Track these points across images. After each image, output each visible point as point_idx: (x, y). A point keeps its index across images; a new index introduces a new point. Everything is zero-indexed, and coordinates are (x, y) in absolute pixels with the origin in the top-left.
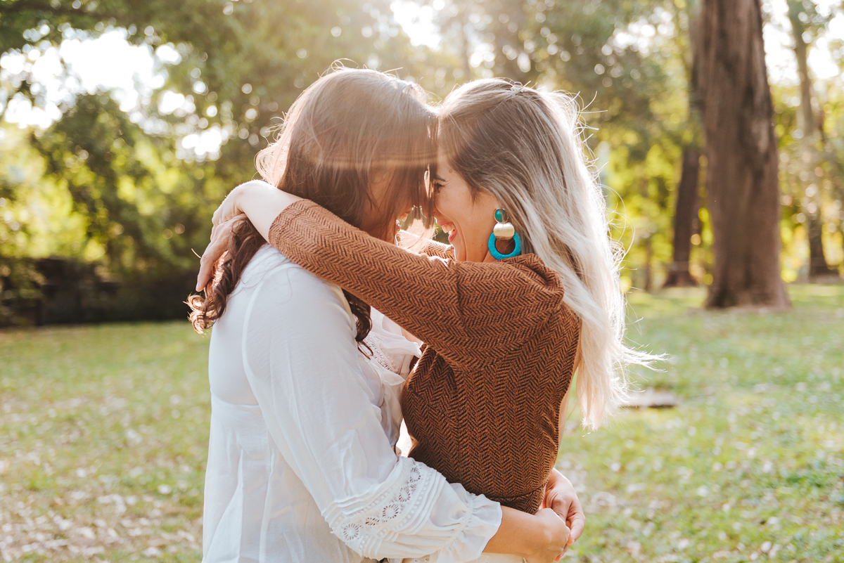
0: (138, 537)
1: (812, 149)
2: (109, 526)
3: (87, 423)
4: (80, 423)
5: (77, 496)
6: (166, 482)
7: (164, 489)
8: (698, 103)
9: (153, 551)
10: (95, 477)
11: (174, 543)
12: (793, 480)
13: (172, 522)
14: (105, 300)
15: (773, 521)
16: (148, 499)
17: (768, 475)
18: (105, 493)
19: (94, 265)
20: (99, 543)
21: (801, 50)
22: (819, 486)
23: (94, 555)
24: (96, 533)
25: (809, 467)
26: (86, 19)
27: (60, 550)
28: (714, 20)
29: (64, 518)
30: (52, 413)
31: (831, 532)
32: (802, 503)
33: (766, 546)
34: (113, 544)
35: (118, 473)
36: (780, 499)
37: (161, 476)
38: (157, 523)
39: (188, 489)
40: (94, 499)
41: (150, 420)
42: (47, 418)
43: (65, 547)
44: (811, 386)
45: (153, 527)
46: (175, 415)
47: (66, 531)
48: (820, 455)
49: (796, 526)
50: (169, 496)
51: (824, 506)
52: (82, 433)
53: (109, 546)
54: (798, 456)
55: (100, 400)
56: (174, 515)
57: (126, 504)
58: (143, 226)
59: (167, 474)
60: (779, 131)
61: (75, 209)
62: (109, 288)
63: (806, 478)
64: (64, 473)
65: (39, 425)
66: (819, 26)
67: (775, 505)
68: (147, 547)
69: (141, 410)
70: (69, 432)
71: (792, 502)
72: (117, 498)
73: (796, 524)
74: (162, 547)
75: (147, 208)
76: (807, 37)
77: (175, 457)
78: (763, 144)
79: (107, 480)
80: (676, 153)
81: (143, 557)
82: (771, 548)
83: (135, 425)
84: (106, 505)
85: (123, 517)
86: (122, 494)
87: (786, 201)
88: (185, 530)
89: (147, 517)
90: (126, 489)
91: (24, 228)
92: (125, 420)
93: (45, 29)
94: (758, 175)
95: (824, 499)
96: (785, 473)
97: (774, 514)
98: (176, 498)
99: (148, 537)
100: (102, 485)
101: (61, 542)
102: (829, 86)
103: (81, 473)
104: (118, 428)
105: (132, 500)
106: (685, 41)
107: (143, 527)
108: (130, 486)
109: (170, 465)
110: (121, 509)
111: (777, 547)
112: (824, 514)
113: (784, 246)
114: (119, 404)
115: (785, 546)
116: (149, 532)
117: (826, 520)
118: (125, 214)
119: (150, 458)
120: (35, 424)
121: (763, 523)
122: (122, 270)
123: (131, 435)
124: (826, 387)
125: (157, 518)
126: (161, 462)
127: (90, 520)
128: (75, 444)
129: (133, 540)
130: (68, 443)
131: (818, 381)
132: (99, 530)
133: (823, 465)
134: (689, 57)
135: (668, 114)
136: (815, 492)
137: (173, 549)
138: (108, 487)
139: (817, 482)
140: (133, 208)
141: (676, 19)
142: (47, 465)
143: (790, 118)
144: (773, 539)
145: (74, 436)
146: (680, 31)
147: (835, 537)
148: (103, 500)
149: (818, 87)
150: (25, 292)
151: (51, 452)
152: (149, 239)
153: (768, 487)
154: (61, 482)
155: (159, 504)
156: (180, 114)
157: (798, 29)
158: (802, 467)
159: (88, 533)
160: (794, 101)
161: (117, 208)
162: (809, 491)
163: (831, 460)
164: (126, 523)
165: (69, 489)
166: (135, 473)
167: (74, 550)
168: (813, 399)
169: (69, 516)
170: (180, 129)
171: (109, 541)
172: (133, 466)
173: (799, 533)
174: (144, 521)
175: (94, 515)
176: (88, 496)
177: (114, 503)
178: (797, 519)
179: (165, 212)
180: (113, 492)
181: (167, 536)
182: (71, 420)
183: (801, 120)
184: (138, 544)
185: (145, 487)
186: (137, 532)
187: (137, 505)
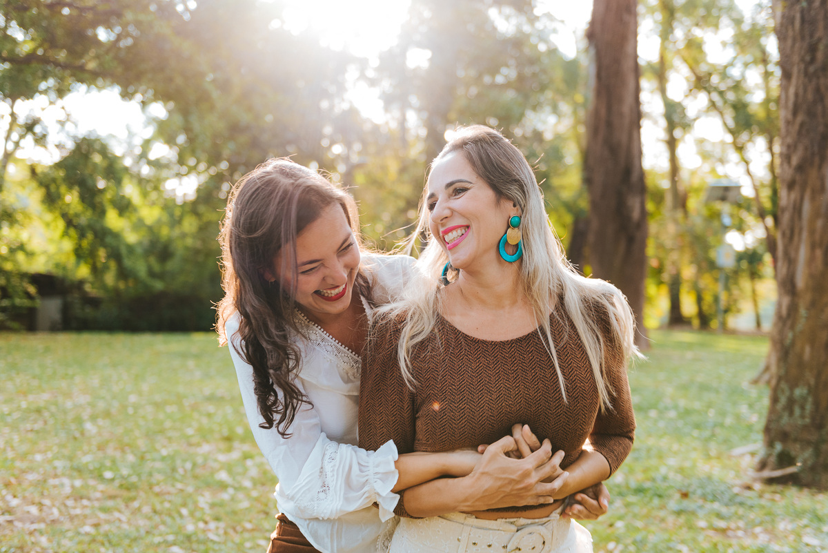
0: (77, 516)
1: (675, 221)
2: (54, 505)
3: (52, 415)
4: (46, 414)
5: (31, 477)
6: (111, 469)
7: (108, 475)
8: (588, 181)
9: (87, 529)
10: (50, 462)
11: (108, 522)
12: (639, 491)
13: (110, 503)
14: (89, 311)
15: (620, 524)
16: (92, 482)
17: (618, 486)
18: (56, 476)
19: (81, 283)
20: (42, 520)
21: (672, 143)
22: (660, 496)
23: (35, 530)
24: (41, 510)
25: (654, 480)
26: (86, 76)
27: (5, 524)
28: (603, 112)
29: (15, 497)
30: (24, 405)
31: (666, 536)
32: (645, 511)
33: (611, 546)
34: (53, 521)
35: (71, 459)
36: (627, 505)
37: (108, 463)
38: (96, 504)
39: (129, 476)
40: (45, 481)
41: (107, 414)
42: (19, 408)
43: (10, 522)
44: (661, 413)
45: (93, 507)
46: (131, 411)
47: (14, 508)
48: (663, 470)
49: (637, 530)
50: (112, 480)
51: (662, 514)
52: (46, 422)
53: (49, 523)
54: (646, 470)
55: (68, 395)
56: (112, 497)
57: (73, 487)
58: (124, 251)
59: (114, 461)
60: (650, 206)
61: (65, 234)
62: (94, 302)
63: (649, 489)
64: (23, 457)
65: (9, 414)
66: (687, 126)
67: (622, 511)
68: (85, 524)
69: (101, 405)
70: (35, 421)
71: (636, 510)
72: (66, 481)
73: (638, 528)
74: (96, 526)
75: (131, 238)
76: (677, 133)
77: (122, 448)
78: (636, 214)
79: (59, 464)
80: (568, 219)
81: (79, 533)
82: (615, 548)
83: (93, 418)
84: (55, 486)
85: (68, 498)
86: (71, 477)
87: (653, 263)
88: (120, 511)
89: (89, 499)
90: (75, 474)
91: (21, 247)
92: (85, 415)
93: (51, 82)
94: (631, 240)
95: (662, 507)
96: (633, 484)
97: (621, 518)
98: (117, 483)
99: (85, 517)
100: (55, 468)
101: (8, 517)
102: (693, 173)
103: (38, 457)
104: (79, 421)
105: (78, 483)
106: (582, 130)
107: (85, 507)
108: (79, 470)
109: (118, 454)
110: (68, 490)
111: (621, 547)
112: (663, 520)
113: (649, 300)
114: (83, 399)
115: (626, 546)
116: (87, 511)
117: (663, 525)
118: (108, 240)
119: (101, 448)
120: (7, 413)
121: (611, 525)
122: (104, 287)
123: (89, 426)
124: (672, 414)
125: (98, 500)
126: (110, 451)
127: (37, 500)
128: (37, 432)
129: (72, 518)
130: (32, 430)
131: (667, 409)
132: (45, 508)
133: (665, 478)
134: (584, 142)
135: (563, 187)
136: (656, 501)
137: (106, 527)
138: (59, 471)
139: (658, 493)
140: (116, 236)
141: (575, 112)
142: (9, 449)
143: (659, 197)
144: (618, 540)
145: (38, 425)
146: (578, 122)
147: (669, 540)
148: (52, 482)
149: (684, 175)
150: (18, 301)
151: (16, 438)
152: (128, 263)
153: (618, 495)
154: (18, 464)
155: (101, 487)
156: (164, 162)
157: (671, 126)
158: (648, 479)
159: (34, 510)
160: (665, 184)
161: (103, 235)
162: (651, 499)
163: (671, 475)
164: (70, 503)
165: (23, 471)
166: (86, 459)
167: (18, 524)
168: (662, 424)
169: (19, 495)
170: (164, 173)
171: (52, 518)
172: (85, 454)
173: (639, 536)
174: (85, 502)
175: (42, 494)
176: (40, 478)
177: (62, 485)
178: (639, 524)
179: (146, 242)
180: (64, 475)
181: (102, 516)
182: (38, 411)
183: (669, 200)
184: (76, 522)
185: (91, 472)
186: (78, 511)
187: (82, 487)
